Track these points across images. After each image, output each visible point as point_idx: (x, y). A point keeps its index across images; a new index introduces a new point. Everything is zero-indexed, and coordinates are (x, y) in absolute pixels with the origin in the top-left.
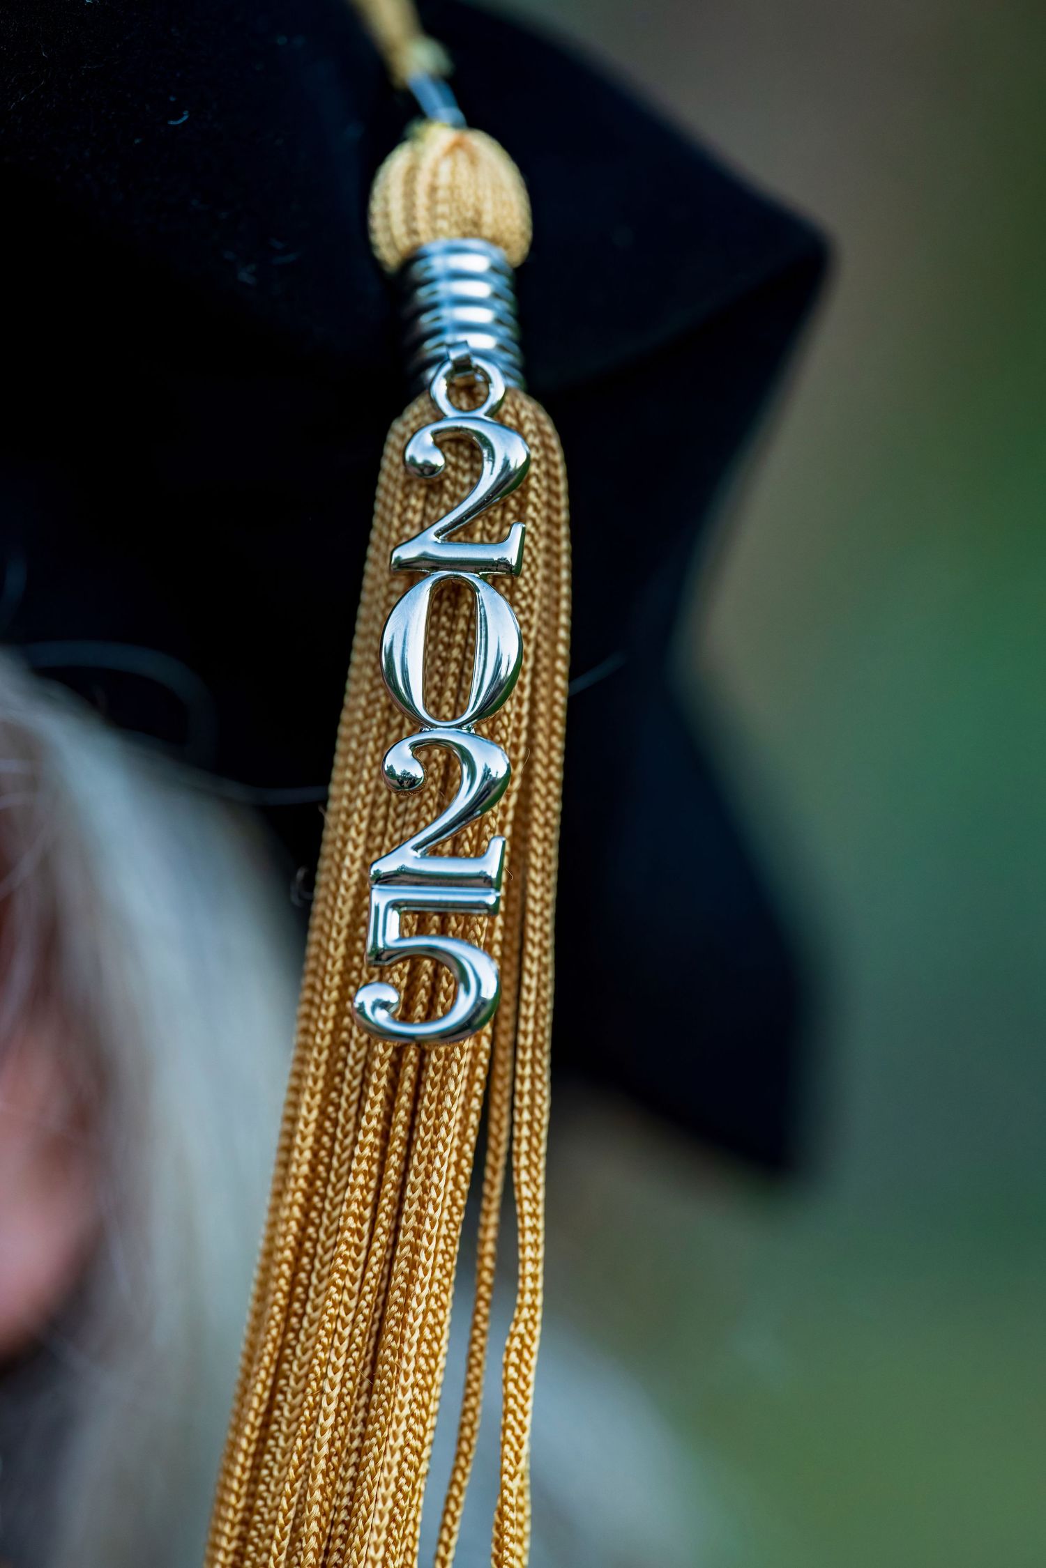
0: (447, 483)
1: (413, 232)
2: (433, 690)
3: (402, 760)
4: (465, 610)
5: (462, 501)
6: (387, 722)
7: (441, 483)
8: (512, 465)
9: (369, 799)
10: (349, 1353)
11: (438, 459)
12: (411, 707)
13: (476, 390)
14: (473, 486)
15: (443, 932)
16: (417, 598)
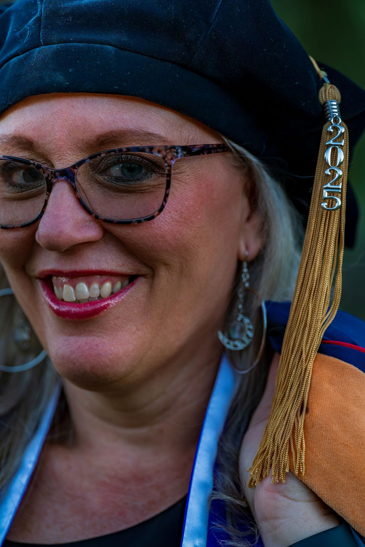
0: (333, 134)
1: (326, 99)
2: (331, 163)
3: (328, 172)
4: (336, 152)
5: (335, 137)
6: (324, 167)
7: (332, 134)
8: (342, 132)
9: (322, 178)
10: (320, 254)
11: (332, 131)
12: (329, 165)
13: (337, 121)
14: (337, 135)
15: (333, 195)
16: (329, 150)
